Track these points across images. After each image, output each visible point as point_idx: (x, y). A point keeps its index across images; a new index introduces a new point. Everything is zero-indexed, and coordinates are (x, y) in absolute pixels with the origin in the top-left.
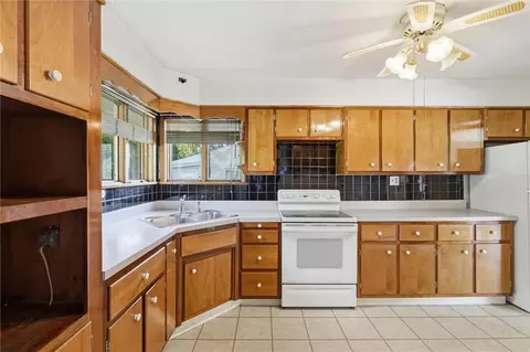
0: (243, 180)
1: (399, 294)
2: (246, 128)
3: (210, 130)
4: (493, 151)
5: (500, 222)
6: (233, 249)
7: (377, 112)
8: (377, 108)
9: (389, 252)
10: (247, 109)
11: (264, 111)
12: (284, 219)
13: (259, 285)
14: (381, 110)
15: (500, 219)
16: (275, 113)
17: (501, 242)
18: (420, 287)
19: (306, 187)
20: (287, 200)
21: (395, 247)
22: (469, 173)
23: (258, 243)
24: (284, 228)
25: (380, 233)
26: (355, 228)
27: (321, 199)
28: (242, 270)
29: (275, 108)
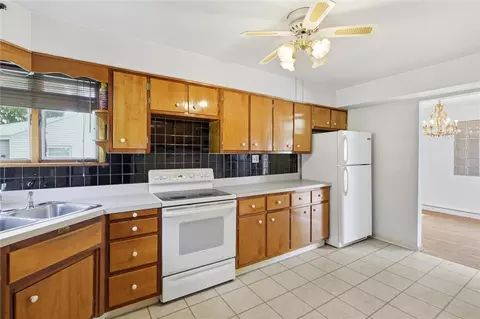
0: (102, 160)
1: (267, 256)
2: (109, 94)
3: (46, 90)
4: (317, 137)
5: (323, 188)
6: (96, 252)
7: (247, 97)
8: (246, 93)
9: (260, 222)
10: (112, 70)
11: (135, 77)
12: (165, 203)
13: (135, 287)
14: (250, 95)
15: (323, 185)
16: (149, 82)
17: (323, 202)
18: (280, 246)
19: (179, 167)
20: (159, 181)
21: (263, 217)
22: (301, 153)
23: (133, 236)
24: (165, 213)
25: (254, 206)
26: (234, 204)
27: (197, 179)
28: (109, 273)
29: (149, 77)
